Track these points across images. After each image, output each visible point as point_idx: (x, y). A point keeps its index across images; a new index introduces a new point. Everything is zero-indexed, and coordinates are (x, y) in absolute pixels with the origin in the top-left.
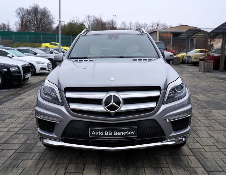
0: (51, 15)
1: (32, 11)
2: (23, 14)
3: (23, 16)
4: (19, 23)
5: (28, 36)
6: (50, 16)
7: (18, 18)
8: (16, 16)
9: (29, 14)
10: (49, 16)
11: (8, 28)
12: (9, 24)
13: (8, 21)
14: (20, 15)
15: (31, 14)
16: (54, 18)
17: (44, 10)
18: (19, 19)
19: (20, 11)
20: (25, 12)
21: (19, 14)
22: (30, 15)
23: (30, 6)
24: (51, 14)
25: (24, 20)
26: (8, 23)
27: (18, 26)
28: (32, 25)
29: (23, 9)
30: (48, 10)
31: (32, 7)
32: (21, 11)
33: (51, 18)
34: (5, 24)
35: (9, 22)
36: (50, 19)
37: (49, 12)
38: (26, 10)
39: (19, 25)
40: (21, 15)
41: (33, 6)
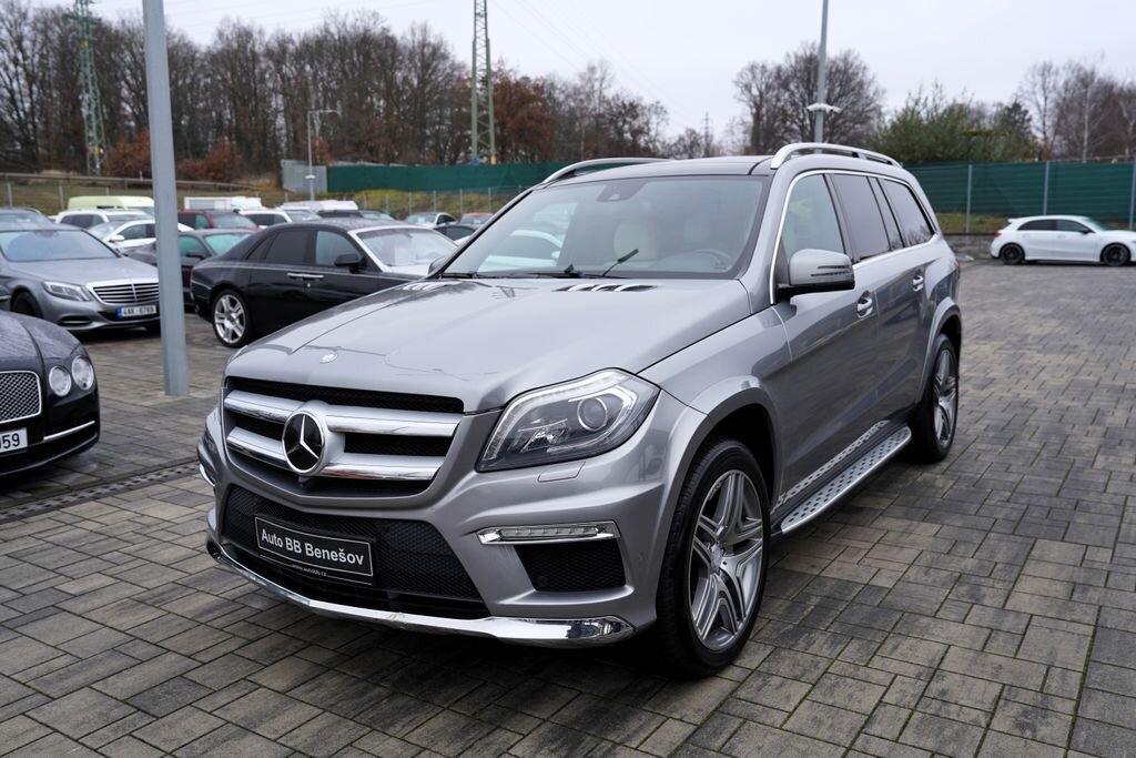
0: (870, 82)
1: (795, 71)
2: (763, 87)
3: (761, 94)
4: (745, 123)
6: (865, 87)
7: (742, 104)
8: (735, 97)
9: (785, 85)
10: (861, 84)
11: (708, 145)
12: (710, 131)
13: (707, 120)
14: (750, 91)
15: (792, 86)
16: (884, 92)
17: (841, 65)
18: (748, 110)
19: (750, 76)
20: (769, 77)
21: (748, 87)
22: (788, 89)
23: (788, 55)
24: (869, 75)
25: (764, 110)
26: (707, 128)
27: (741, 136)
28: (795, 127)
29: (764, 69)
30: (857, 63)
31: (796, 57)
32: (754, 76)
33: (871, 94)
34: (697, 131)
35: (710, 125)
36: (867, 97)
37: (865, 68)
38: (775, 71)
39: (745, 133)
40: (755, 92)
41: (801, 53)
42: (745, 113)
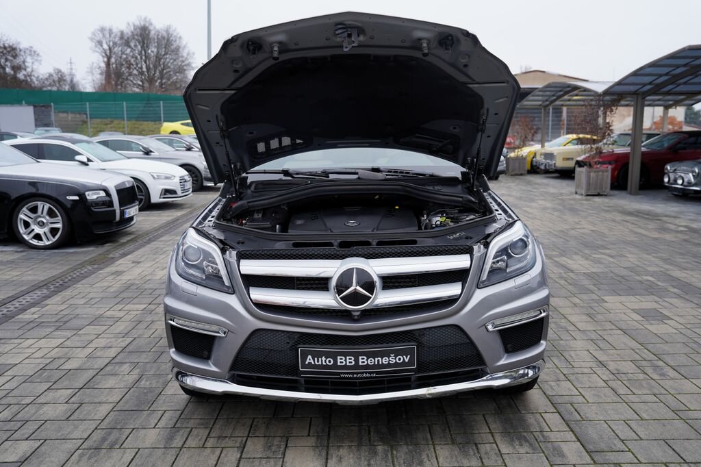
0: (185, 47)
1: (133, 35)
2: (111, 44)
3: (110, 49)
4: (100, 67)
5: (125, 103)
6: (181, 50)
7: (97, 54)
8: (91, 49)
9: (127, 44)
10: (178, 49)
11: (72, 81)
12: (74, 71)
13: (71, 63)
14: (102, 46)
15: (132, 44)
16: (194, 54)
17: (165, 34)
18: (101, 57)
19: (101, 35)
20: (115, 38)
21: (100, 43)
22: (130, 47)
23: (128, 24)
24: (184, 43)
25: (113, 60)
26: (71, 69)
27: (99, 76)
28: (135, 72)
29: (111, 31)
30: (175, 34)
31: (134, 26)
32: (104, 35)
33: (185, 55)
34: (63, 71)
35: (73, 67)
36: (182, 57)
37: (180, 38)
38: (119, 34)
39: (101, 74)
40: (106, 47)
41: (137, 23)
42: (99, 60)
